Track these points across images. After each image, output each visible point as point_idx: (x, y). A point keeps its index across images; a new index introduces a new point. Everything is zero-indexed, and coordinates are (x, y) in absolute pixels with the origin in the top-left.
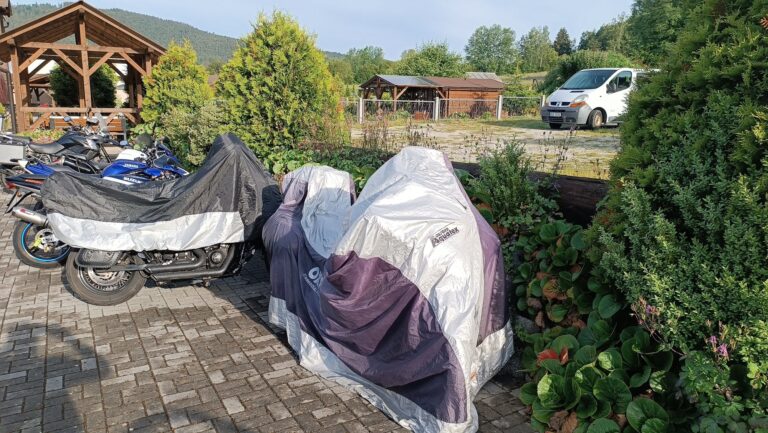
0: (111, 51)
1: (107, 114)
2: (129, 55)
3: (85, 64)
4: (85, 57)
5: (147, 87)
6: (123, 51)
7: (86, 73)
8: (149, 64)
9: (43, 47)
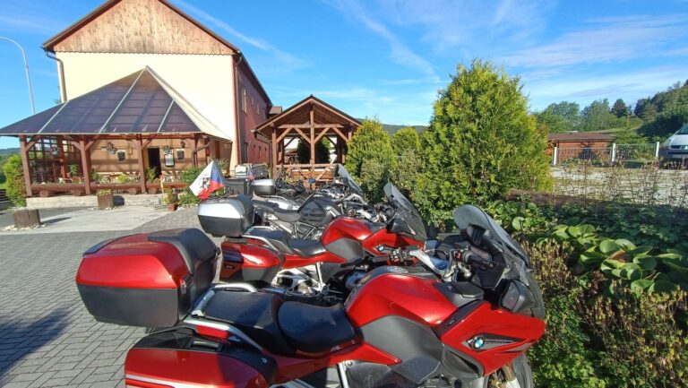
0: (327, 127)
1: (324, 168)
2: (339, 129)
3: (312, 136)
4: (312, 131)
5: (349, 148)
6: (335, 127)
7: (312, 142)
8: (350, 134)
9: (289, 127)
